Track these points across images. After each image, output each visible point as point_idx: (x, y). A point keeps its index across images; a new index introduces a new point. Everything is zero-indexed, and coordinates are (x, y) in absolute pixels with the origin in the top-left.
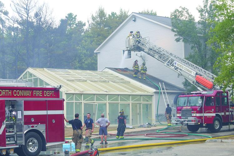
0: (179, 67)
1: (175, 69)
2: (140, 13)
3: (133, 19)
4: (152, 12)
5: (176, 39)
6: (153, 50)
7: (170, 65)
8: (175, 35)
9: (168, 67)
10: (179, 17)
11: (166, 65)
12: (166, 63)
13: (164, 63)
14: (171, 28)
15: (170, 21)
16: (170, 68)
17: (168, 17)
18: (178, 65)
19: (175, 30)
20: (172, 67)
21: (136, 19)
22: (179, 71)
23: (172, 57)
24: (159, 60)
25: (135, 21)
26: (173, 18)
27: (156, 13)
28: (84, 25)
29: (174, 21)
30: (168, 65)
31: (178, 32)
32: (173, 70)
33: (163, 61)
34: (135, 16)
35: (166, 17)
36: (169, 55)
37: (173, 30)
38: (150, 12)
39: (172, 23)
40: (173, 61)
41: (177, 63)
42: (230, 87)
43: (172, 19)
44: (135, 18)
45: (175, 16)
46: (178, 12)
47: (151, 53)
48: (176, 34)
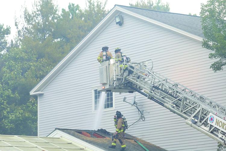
0: (221, 129)
1: (212, 132)
2: (132, 8)
3: (118, 20)
4: (159, 3)
5: (213, 65)
6: (162, 90)
7: (199, 123)
8: (211, 56)
9: (195, 128)
10: (220, 14)
11: (190, 123)
12: (189, 118)
13: (186, 119)
14: (201, 39)
15: (199, 25)
16: (198, 130)
17: (195, 16)
18: (217, 123)
19: (211, 43)
20: (203, 126)
21: (124, 20)
22: (220, 135)
23: (203, 106)
24: (174, 112)
25: (120, 24)
26: (207, 17)
27: (167, 7)
28: (7, 32)
29: (209, 22)
30: (196, 123)
31: (217, 48)
32: (207, 135)
33: (184, 115)
34: (121, 12)
35: (190, 15)
36: (196, 101)
37: (206, 45)
38: (155, 5)
39: (205, 28)
40: (205, 113)
41: (215, 117)
43: (204, 19)
44: (122, 18)
45: (212, 12)
46: (217, 4)
47: (158, 95)
48: (213, 52)
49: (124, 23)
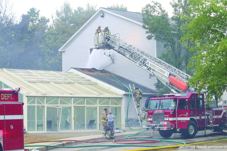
0: (152, 68)
1: (148, 69)
2: (109, 9)
3: (101, 15)
4: (122, 7)
5: (147, 37)
6: (124, 48)
7: (142, 65)
8: (147, 32)
9: (140, 67)
10: (151, 12)
11: (138, 65)
12: (138, 63)
13: (136, 63)
14: (142, 24)
15: (141, 18)
17: (139, 13)
18: (151, 65)
19: (146, 26)
20: (144, 67)
21: (105, 15)
22: (152, 71)
23: (144, 57)
24: (130, 60)
25: (103, 17)
26: (144, 14)
27: (126, 8)
28: (48, 21)
29: (145, 16)
30: (141, 65)
31: (149, 29)
32: (146, 70)
33: (135, 61)
34: (103, 11)
35: (137, 13)
36: (140, 54)
37: (144, 27)
38: (120, 7)
39: (144, 19)
40: (145, 60)
41: (150, 62)
42: (205, 89)
43: (143, 15)
44: (103, 14)
45: (147, 11)
46: (149, 8)
47: (122, 51)
48: (148, 31)
49: (105, 16)
